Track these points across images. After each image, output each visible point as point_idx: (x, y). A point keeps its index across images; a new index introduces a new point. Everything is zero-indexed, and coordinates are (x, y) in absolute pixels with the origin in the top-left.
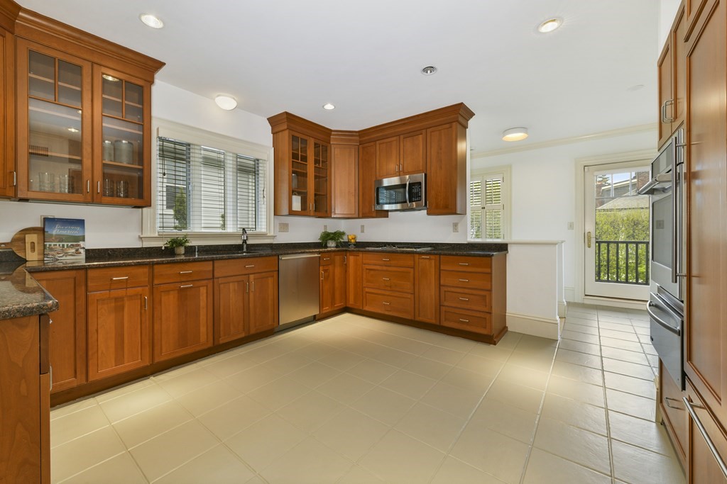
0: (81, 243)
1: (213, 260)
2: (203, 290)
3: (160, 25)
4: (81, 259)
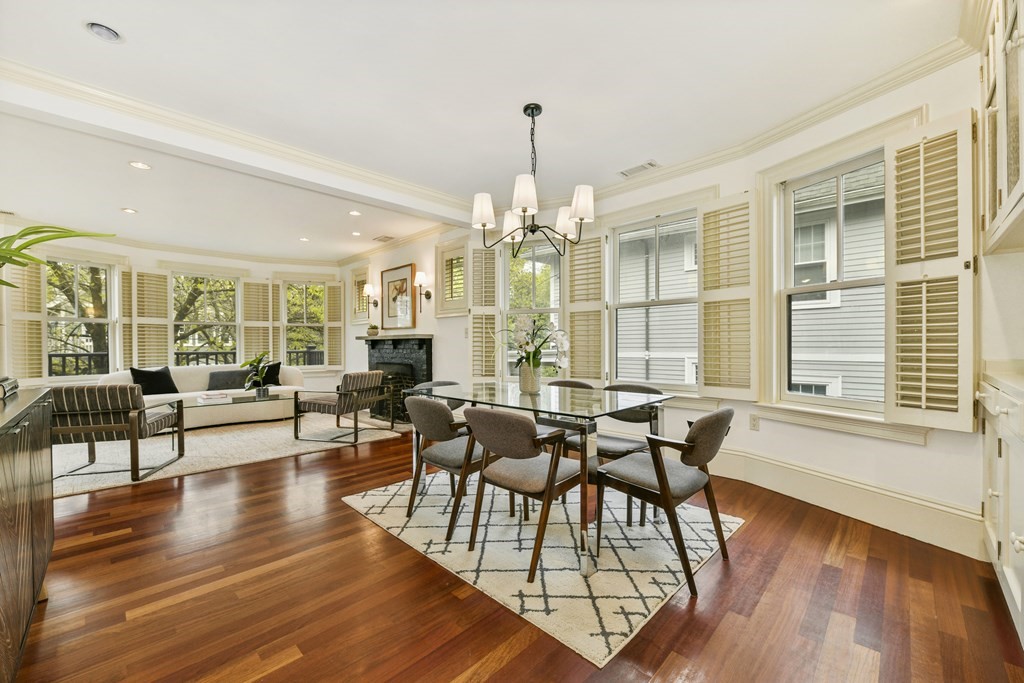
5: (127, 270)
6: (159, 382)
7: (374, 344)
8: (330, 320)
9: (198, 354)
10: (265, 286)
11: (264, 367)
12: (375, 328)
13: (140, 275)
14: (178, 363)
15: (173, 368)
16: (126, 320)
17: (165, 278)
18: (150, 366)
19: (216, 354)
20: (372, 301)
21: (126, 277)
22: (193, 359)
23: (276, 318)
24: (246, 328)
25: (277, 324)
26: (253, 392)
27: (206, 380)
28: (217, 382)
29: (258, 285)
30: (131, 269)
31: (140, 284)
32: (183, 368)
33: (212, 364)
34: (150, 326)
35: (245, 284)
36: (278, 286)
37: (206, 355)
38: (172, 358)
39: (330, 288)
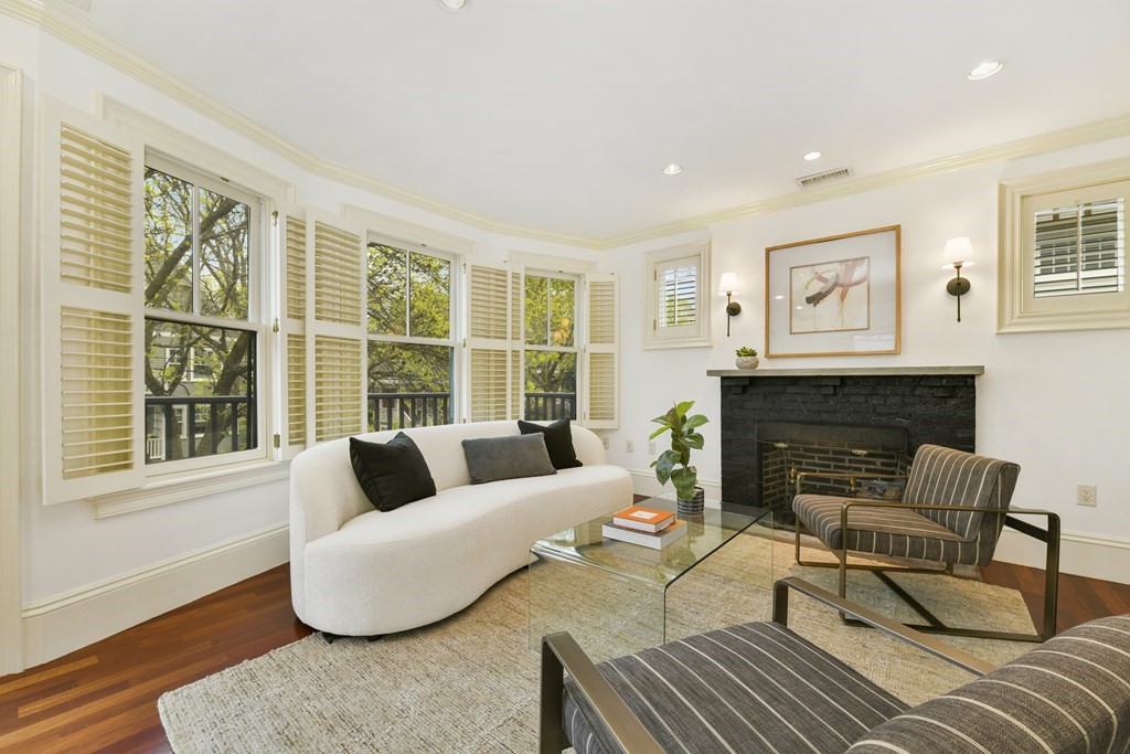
12: (752, 355)
16: (294, 327)
21: (296, 229)
35: (472, 268)
36: (518, 276)
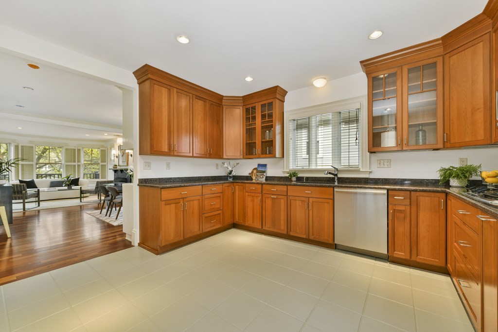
0: (265, 174)
1: (287, 185)
2: (282, 201)
3: (251, 79)
4: (263, 180)
5: (17, 145)
6: (31, 184)
7: (115, 171)
8: (102, 162)
9: (46, 175)
10: (75, 150)
11: (70, 179)
12: (116, 165)
13: (22, 147)
14: (37, 178)
15: (35, 180)
17: (32, 147)
18: (26, 179)
19: (54, 175)
20: (115, 156)
21: (17, 147)
22: (44, 177)
23: (79, 161)
24: (66, 165)
25: (79, 164)
26: (66, 188)
27: (49, 184)
28: (54, 185)
29: (71, 149)
30: (18, 144)
31: (22, 150)
32: (40, 179)
33: (52, 178)
34: (26, 165)
35: (66, 149)
36: (80, 149)
37: (50, 175)
38: (35, 176)
39: (102, 150)
